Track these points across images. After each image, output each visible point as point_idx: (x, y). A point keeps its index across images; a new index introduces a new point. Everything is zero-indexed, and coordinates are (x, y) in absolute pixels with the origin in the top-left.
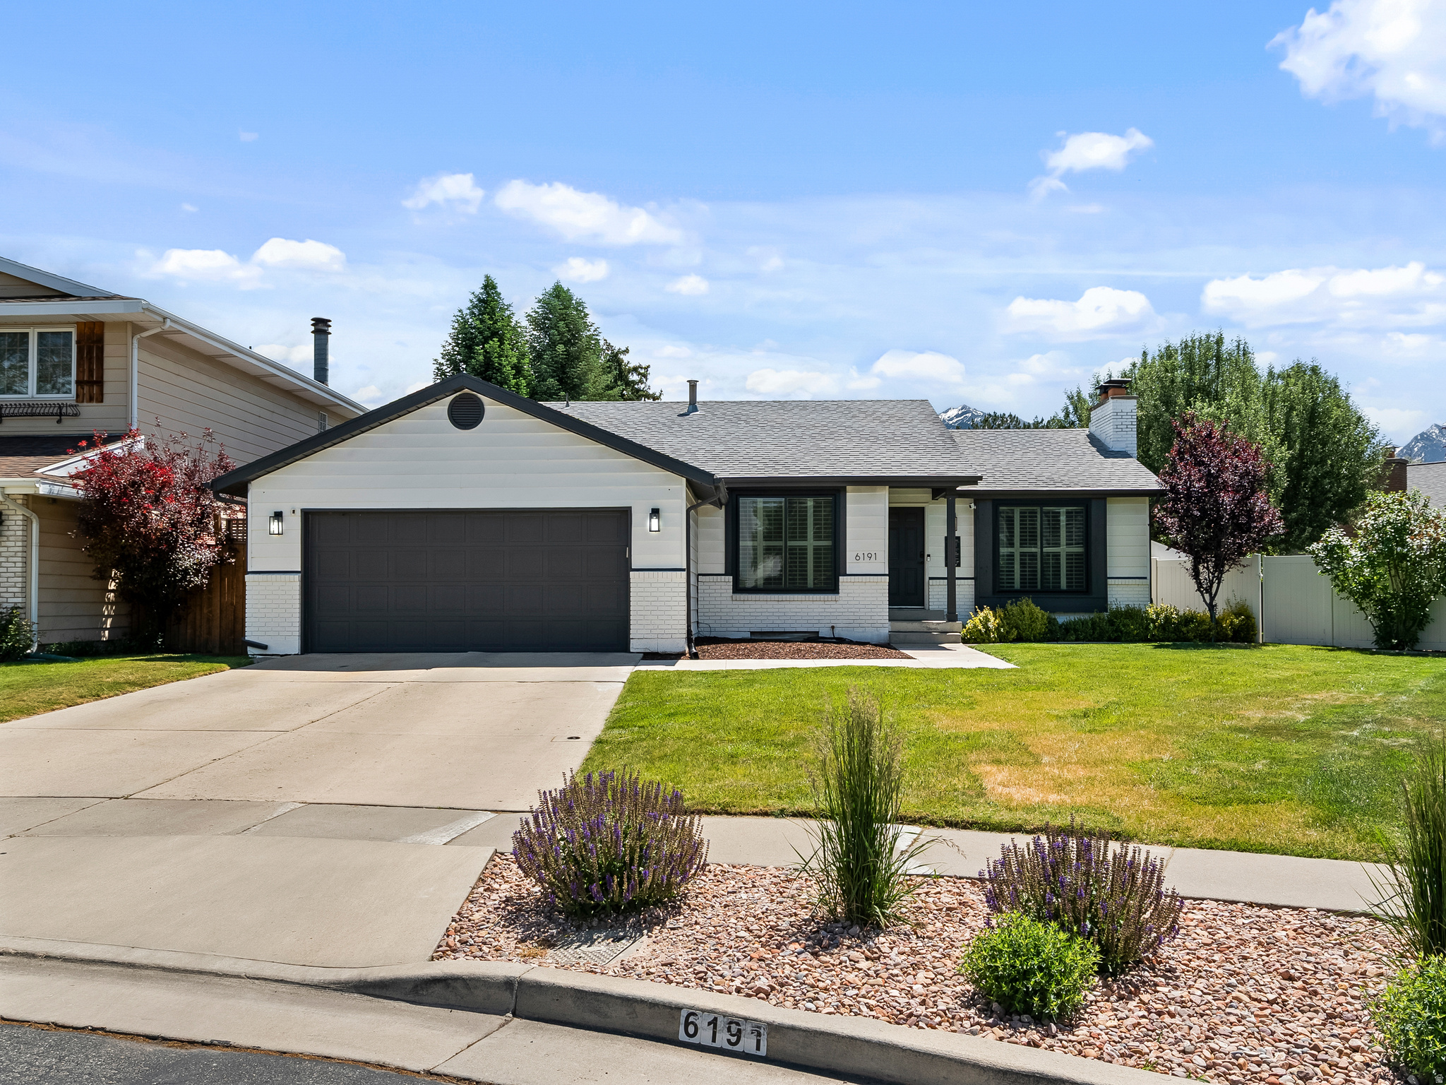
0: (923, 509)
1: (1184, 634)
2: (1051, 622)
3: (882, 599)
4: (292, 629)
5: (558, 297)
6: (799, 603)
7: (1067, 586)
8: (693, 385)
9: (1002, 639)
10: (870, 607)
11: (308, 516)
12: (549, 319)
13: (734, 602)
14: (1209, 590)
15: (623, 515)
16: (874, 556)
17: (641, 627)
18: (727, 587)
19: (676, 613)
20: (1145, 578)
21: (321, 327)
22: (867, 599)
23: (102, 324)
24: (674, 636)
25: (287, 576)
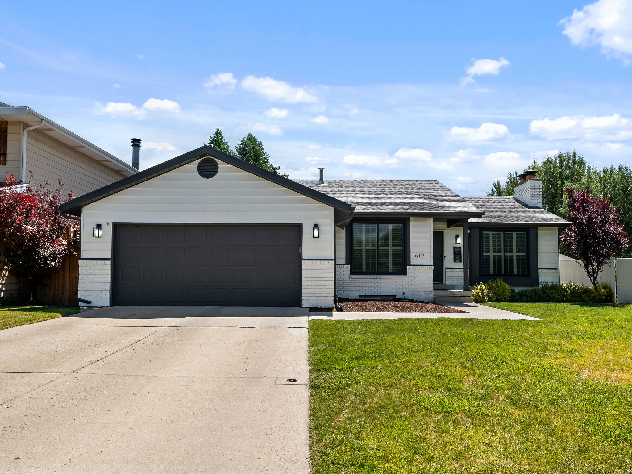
0: (442, 233)
1: (583, 298)
2: (513, 291)
3: (430, 278)
4: (105, 292)
5: (250, 139)
6: (386, 280)
7: (517, 273)
8: (321, 170)
9: (490, 300)
10: (424, 282)
11: (116, 227)
12: (246, 150)
13: (351, 279)
14: (593, 276)
15: (298, 228)
16: (425, 255)
17: (308, 293)
18: (347, 271)
19: (328, 284)
20: (557, 269)
21: (136, 143)
22: (422, 278)
23: (7, 122)
24: (327, 298)
25: (103, 261)
